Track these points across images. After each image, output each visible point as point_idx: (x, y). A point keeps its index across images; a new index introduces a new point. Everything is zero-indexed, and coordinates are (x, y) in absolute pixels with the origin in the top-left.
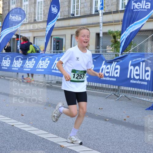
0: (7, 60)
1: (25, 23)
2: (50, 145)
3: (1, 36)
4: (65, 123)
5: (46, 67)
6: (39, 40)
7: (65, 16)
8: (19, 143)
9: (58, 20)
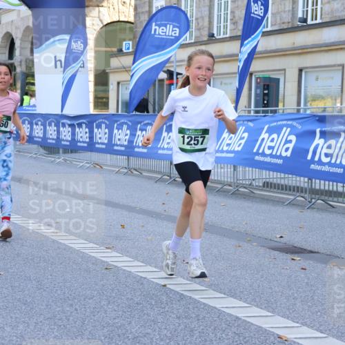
0: (146, 131)
1: (188, 41)
2: (254, 335)
3: (133, 75)
4: (288, 282)
5: (240, 149)
6: (221, 84)
7: (283, 23)
8: (180, 328)
9: (266, 34)
